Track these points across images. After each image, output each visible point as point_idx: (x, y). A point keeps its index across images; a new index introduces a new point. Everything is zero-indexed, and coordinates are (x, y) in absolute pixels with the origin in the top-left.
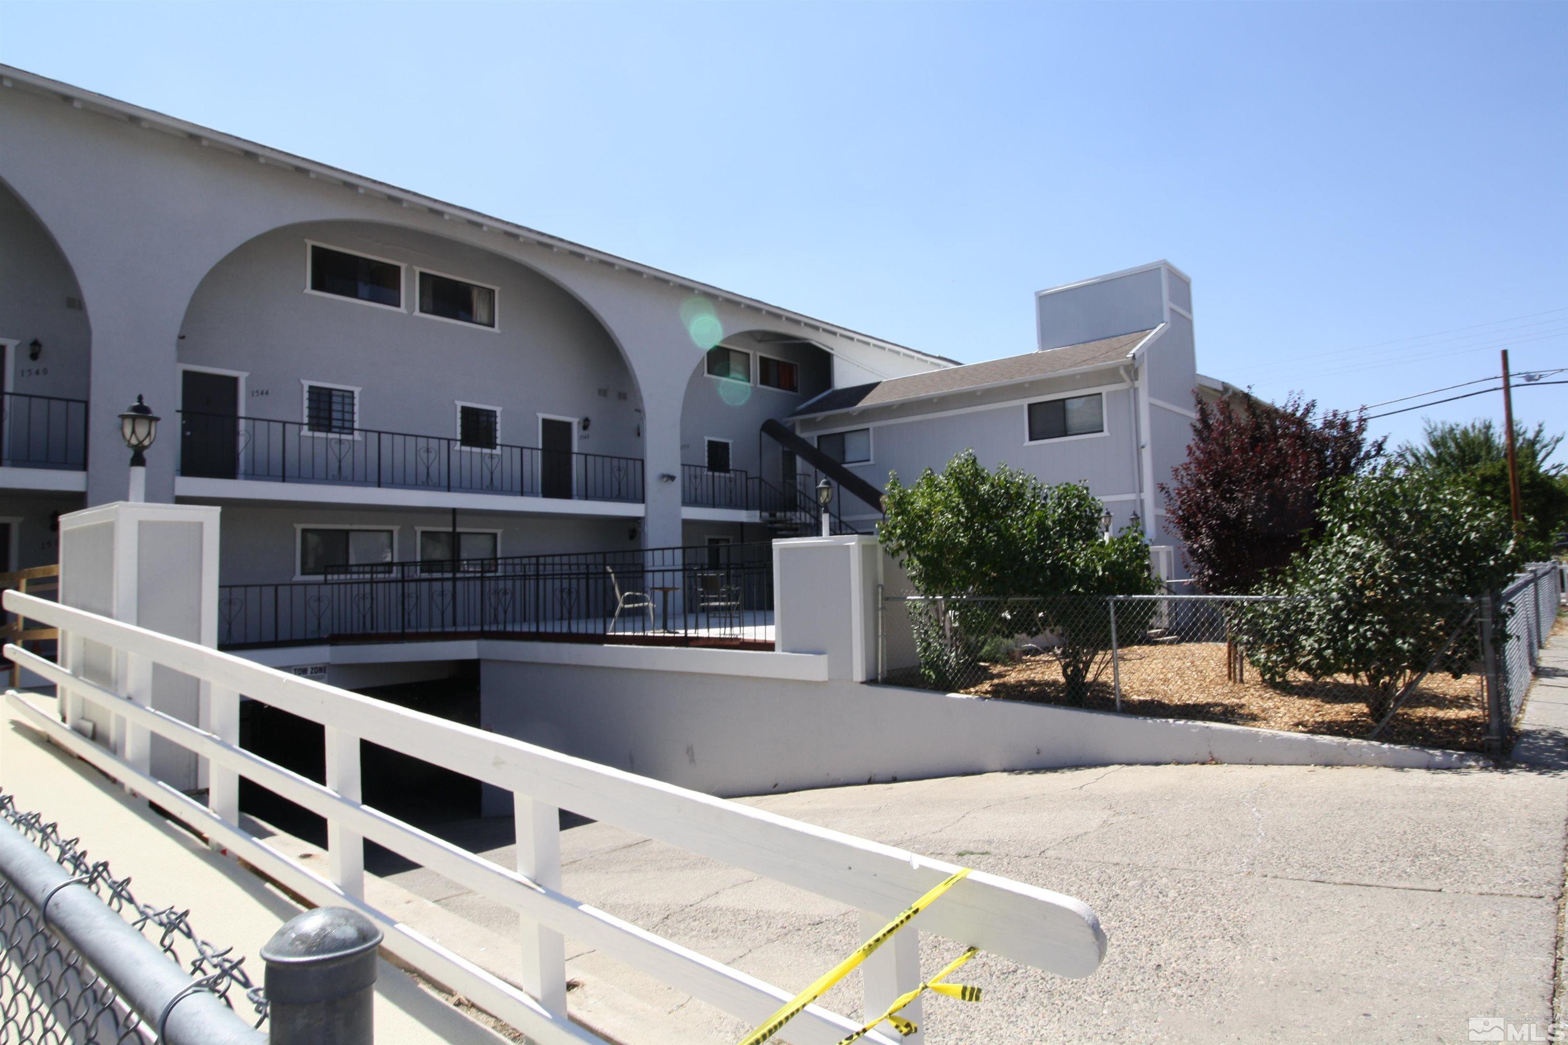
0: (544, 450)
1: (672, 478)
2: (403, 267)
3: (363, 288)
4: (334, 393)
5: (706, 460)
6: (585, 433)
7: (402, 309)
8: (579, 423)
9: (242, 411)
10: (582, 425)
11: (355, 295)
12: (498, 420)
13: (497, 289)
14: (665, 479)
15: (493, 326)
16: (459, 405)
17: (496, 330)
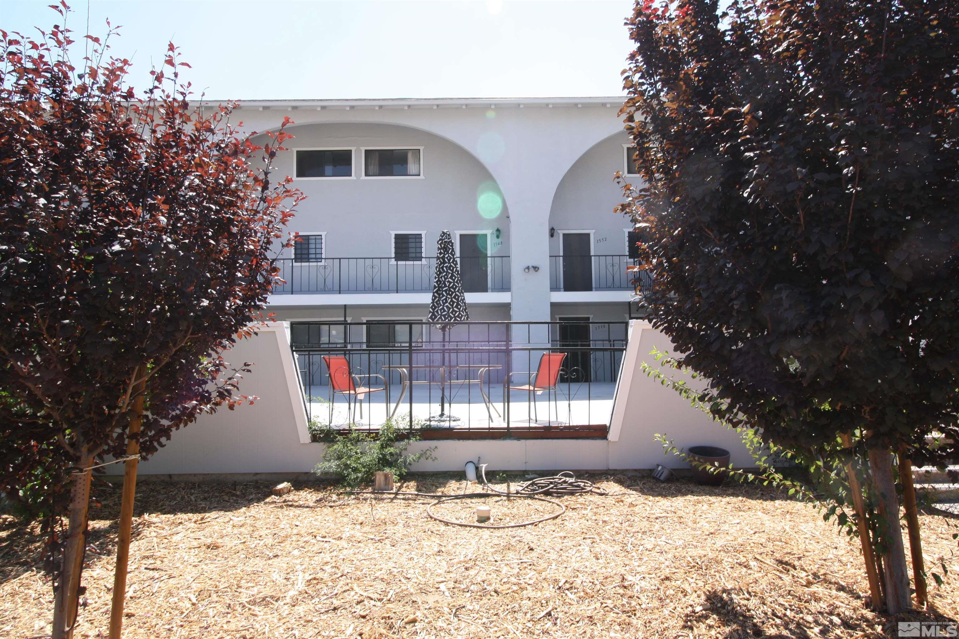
1: (536, 268)
2: (353, 149)
3: (329, 169)
4: (311, 237)
5: (627, 249)
6: (500, 240)
7: (353, 177)
8: (492, 233)
10: (495, 236)
11: (323, 175)
12: (423, 240)
13: (421, 148)
14: (532, 270)
15: (419, 175)
16: (393, 233)
17: (422, 177)
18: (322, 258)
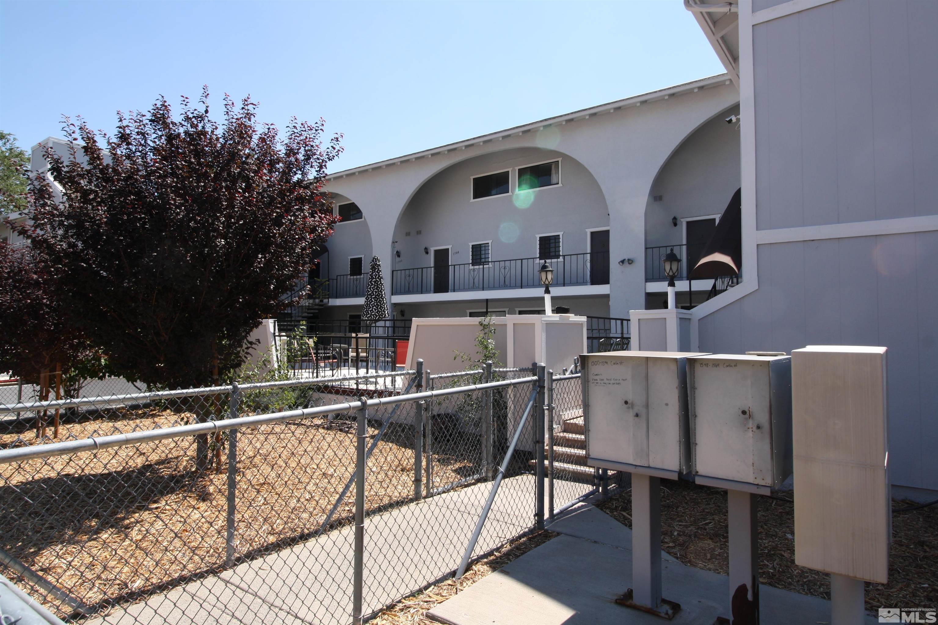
0: (591, 254)
1: (630, 261)
2: (511, 171)
4: (482, 245)
7: (510, 193)
9: (450, 264)
11: (490, 194)
12: (561, 240)
13: (560, 161)
14: (626, 263)
15: (558, 184)
16: (538, 236)
17: (560, 185)
18: (489, 262)
